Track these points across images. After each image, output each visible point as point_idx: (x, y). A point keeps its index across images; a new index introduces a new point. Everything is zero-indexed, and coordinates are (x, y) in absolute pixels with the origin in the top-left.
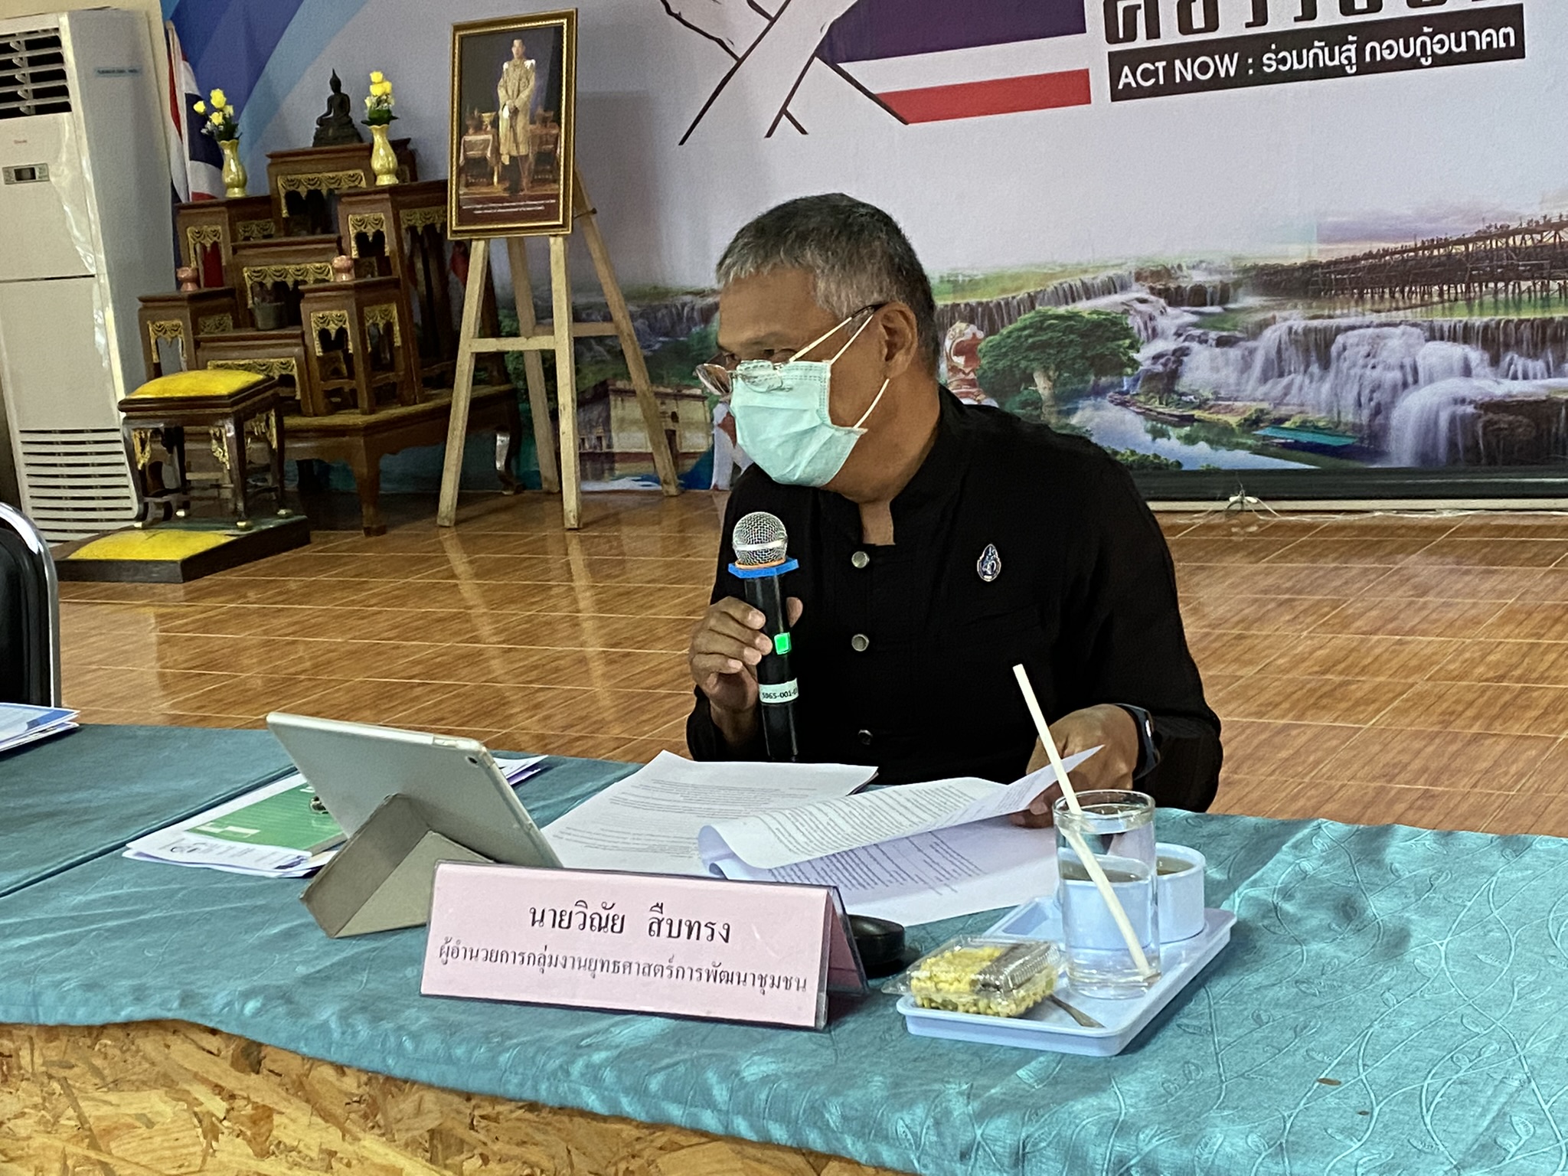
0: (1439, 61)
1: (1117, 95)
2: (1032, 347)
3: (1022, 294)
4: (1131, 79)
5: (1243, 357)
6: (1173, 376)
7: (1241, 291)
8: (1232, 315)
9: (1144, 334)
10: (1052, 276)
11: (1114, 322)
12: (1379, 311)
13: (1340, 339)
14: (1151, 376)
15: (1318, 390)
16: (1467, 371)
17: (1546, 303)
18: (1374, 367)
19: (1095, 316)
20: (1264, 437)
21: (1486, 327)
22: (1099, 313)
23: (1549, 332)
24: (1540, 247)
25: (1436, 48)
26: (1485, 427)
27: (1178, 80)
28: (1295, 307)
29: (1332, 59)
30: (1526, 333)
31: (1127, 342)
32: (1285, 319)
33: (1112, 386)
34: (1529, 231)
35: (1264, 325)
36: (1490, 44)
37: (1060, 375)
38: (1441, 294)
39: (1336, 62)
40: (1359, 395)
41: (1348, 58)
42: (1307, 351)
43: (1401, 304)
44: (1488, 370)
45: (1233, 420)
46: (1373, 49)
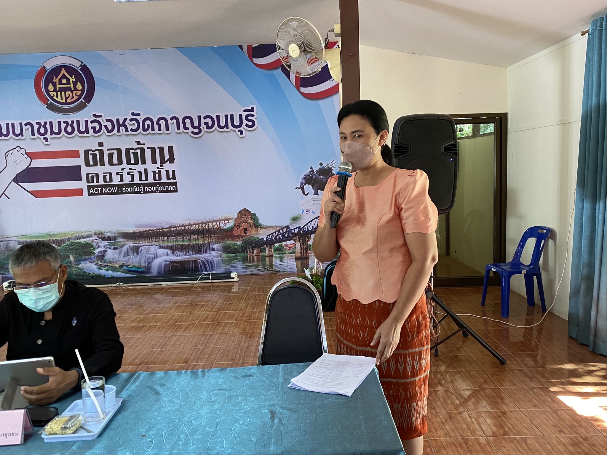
0: (160, 192)
1: (89, 195)
2: (69, 250)
3: (67, 237)
4: (93, 191)
5: (119, 252)
6: (103, 256)
7: (119, 238)
8: (116, 243)
9: (96, 247)
10: (75, 233)
11: (89, 244)
12: (149, 242)
13: (141, 248)
14: (98, 256)
15: (136, 259)
16: (168, 255)
17: (183, 241)
18: (148, 254)
19: (85, 243)
20: (124, 269)
21: (171, 246)
22: (85, 242)
23: (184, 247)
24: (182, 230)
25: (160, 189)
26: (171, 266)
27: (103, 192)
28: (131, 241)
29: (138, 190)
30: (179, 247)
31: (92, 248)
32: (129, 244)
33: (89, 258)
34: (180, 227)
35: (124, 245)
36: (171, 189)
37: (76, 256)
38: (162, 239)
39: (139, 191)
40: (145, 261)
41: (141, 190)
42: (134, 251)
43: (153, 241)
44: (172, 255)
45: (117, 266)
46: (146, 188)
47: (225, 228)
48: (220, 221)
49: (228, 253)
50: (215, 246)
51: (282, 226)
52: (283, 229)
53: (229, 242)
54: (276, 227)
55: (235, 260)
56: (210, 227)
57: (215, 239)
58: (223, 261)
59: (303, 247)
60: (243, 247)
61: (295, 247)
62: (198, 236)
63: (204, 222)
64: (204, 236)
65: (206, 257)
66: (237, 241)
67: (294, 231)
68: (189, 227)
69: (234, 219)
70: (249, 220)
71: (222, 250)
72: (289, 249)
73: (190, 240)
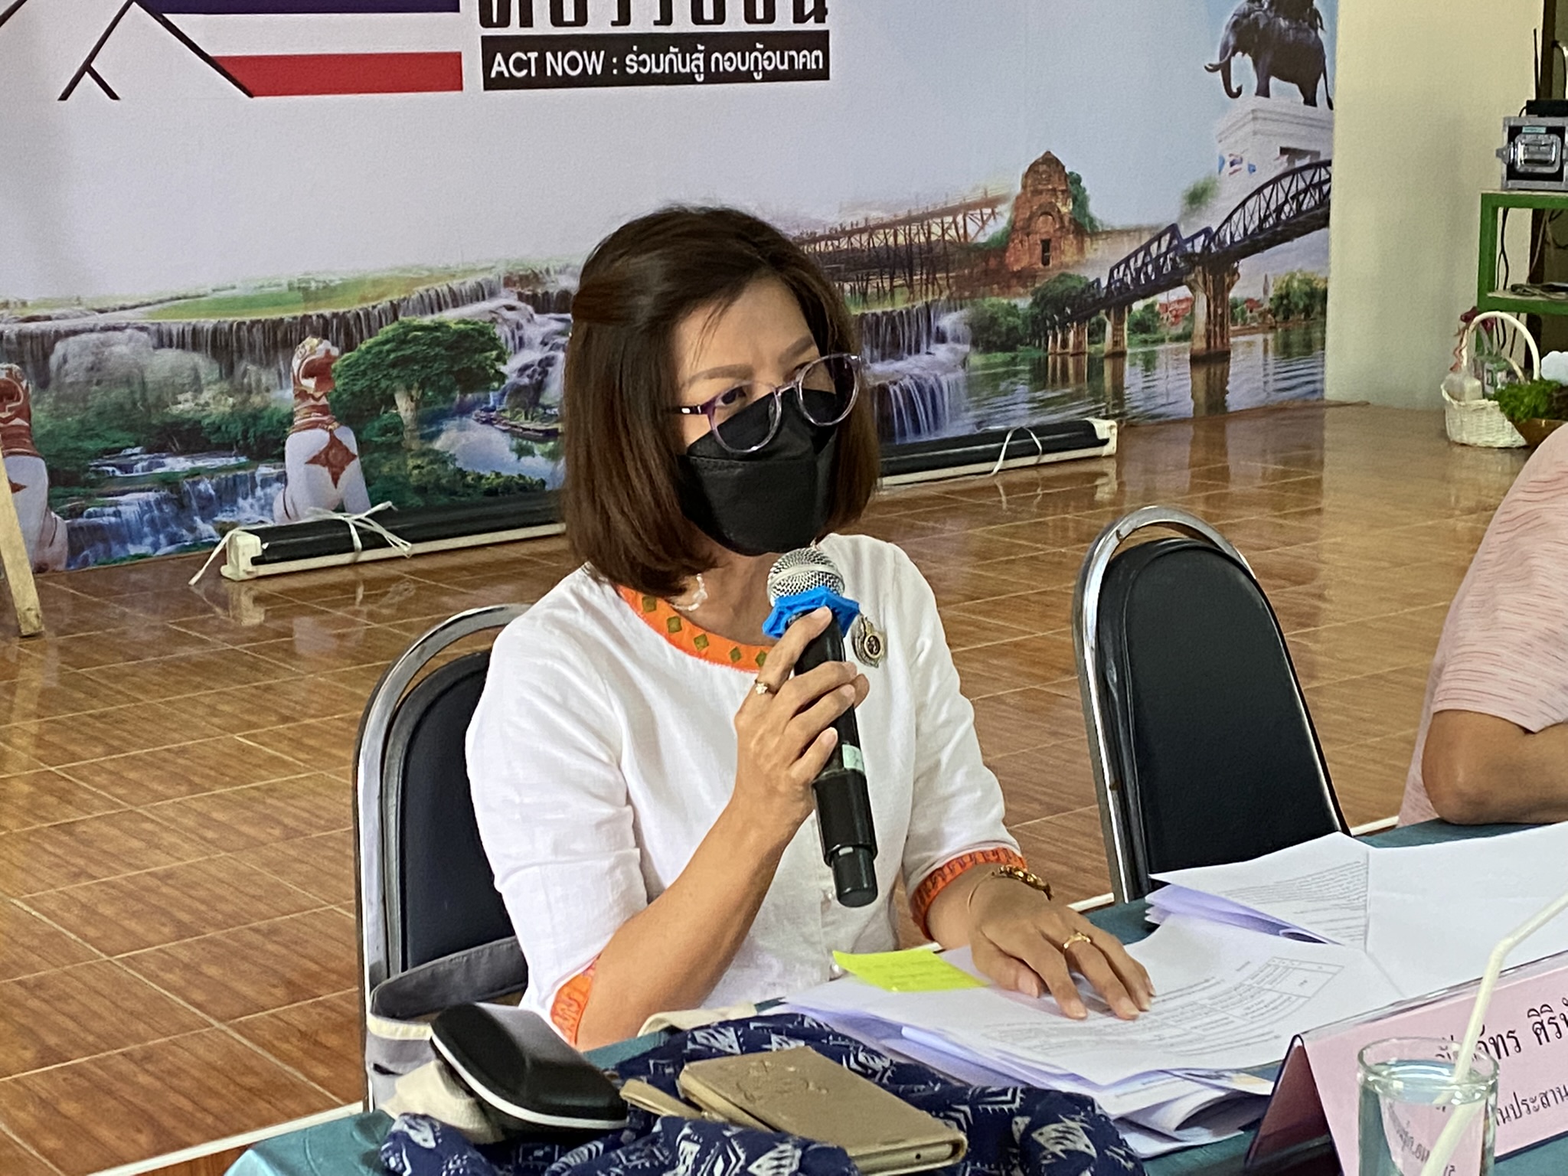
2: (394, 365)
10: (419, 281)
11: (482, 332)
19: (462, 326)
22: (466, 322)
24: (838, 251)
31: (494, 353)
34: (830, 238)
37: (424, 394)
47: (982, 239)
48: (966, 208)
49: (989, 348)
50: (947, 322)
51: (1157, 228)
52: (1159, 238)
53: (994, 300)
54: (1139, 230)
55: (1009, 377)
56: (933, 238)
57: (949, 286)
58: (972, 385)
59: (1215, 311)
60: (1034, 320)
61: (1192, 314)
62: (892, 279)
63: (914, 213)
64: (911, 276)
65: (917, 371)
66: (1020, 295)
67: (1193, 246)
68: (865, 237)
69: (1013, 199)
70: (1059, 205)
71: (970, 340)
72: (1173, 324)
73: (864, 294)
